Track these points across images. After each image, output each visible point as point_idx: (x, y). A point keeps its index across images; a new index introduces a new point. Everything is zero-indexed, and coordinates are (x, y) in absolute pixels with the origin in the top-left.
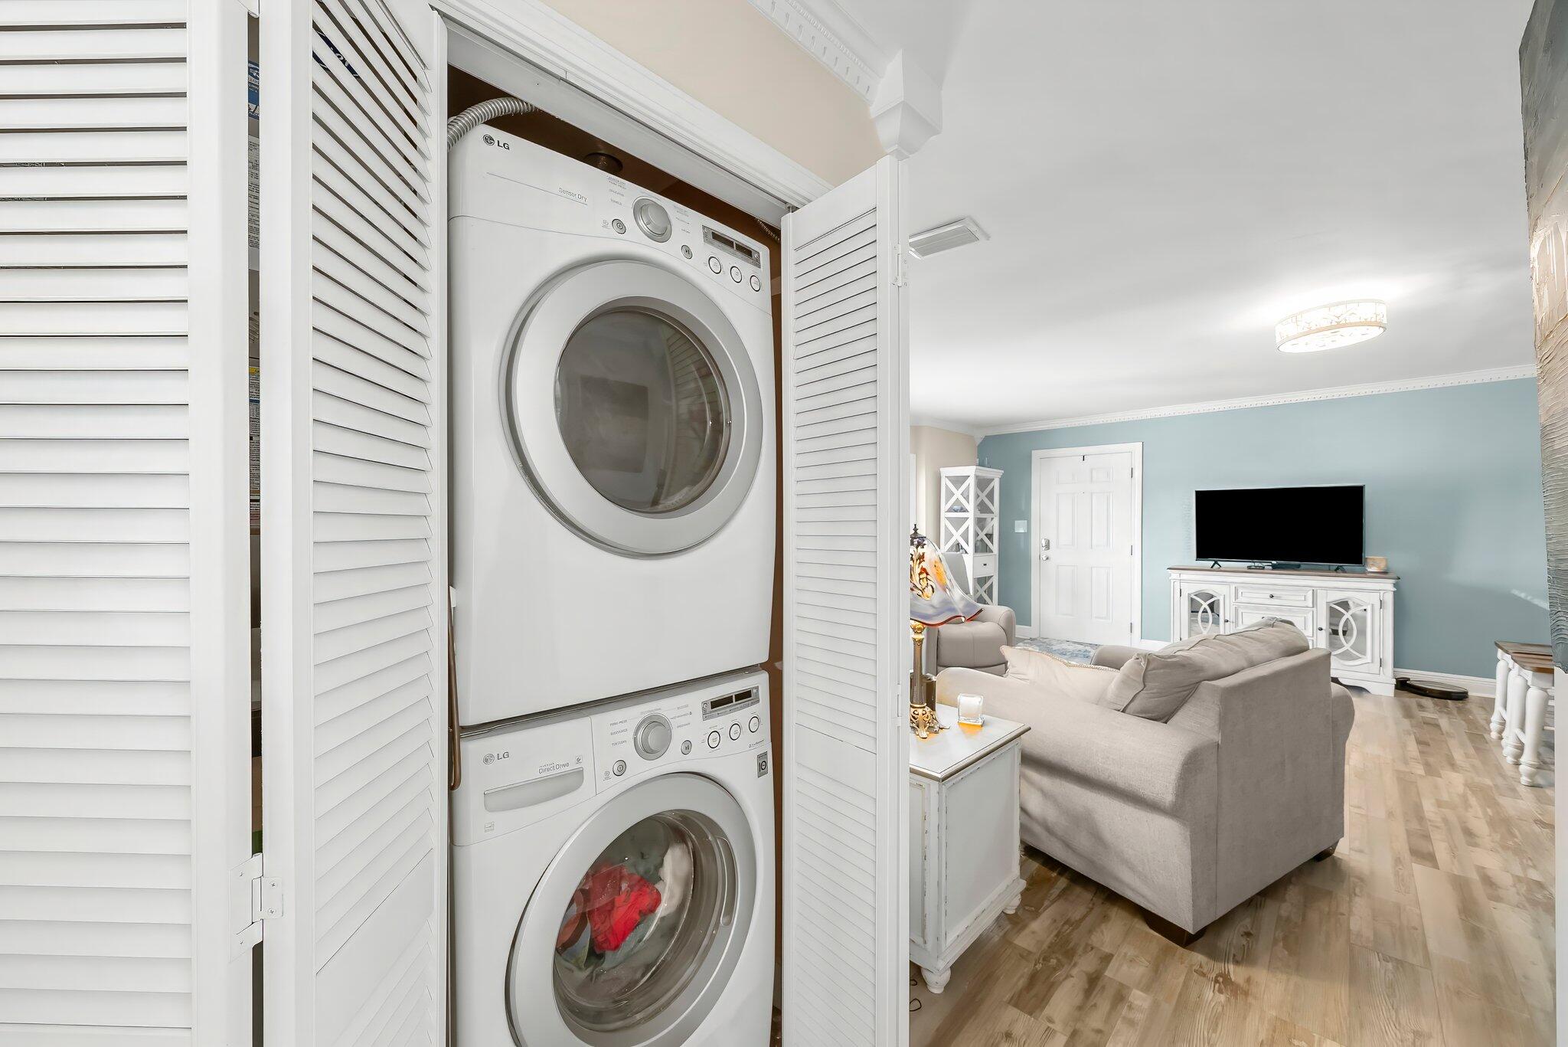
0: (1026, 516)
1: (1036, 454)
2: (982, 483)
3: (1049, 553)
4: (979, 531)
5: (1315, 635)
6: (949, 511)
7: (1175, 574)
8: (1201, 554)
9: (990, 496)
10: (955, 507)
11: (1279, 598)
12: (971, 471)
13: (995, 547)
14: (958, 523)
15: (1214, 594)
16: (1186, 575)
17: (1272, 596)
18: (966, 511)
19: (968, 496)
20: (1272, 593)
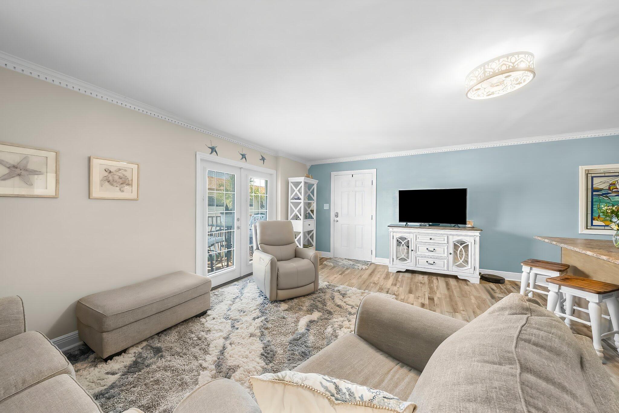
0: (328, 201)
1: (333, 174)
2: (308, 186)
3: (337, 219)
4: (307, 209)
5: (448, 256)
6: (292, 199)
7: (391, 229)
8: (401, 220)
9: (313, 192)
10: (295, 197)
11: (433, 240)
12: (302, 179)
13: (314, 216)
14: (296, 205)
15: (407, 238)
16: (395, 229)
17: (431, 239)
18: (300, 199)
19: (301, 192)
20: (431, 237)
